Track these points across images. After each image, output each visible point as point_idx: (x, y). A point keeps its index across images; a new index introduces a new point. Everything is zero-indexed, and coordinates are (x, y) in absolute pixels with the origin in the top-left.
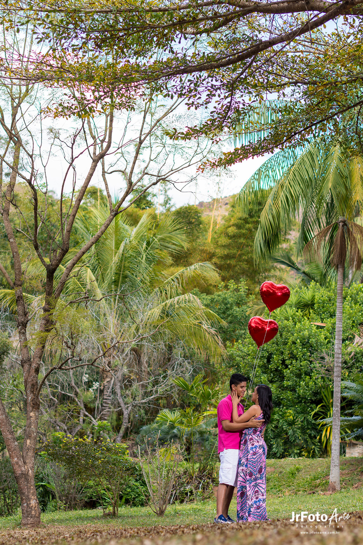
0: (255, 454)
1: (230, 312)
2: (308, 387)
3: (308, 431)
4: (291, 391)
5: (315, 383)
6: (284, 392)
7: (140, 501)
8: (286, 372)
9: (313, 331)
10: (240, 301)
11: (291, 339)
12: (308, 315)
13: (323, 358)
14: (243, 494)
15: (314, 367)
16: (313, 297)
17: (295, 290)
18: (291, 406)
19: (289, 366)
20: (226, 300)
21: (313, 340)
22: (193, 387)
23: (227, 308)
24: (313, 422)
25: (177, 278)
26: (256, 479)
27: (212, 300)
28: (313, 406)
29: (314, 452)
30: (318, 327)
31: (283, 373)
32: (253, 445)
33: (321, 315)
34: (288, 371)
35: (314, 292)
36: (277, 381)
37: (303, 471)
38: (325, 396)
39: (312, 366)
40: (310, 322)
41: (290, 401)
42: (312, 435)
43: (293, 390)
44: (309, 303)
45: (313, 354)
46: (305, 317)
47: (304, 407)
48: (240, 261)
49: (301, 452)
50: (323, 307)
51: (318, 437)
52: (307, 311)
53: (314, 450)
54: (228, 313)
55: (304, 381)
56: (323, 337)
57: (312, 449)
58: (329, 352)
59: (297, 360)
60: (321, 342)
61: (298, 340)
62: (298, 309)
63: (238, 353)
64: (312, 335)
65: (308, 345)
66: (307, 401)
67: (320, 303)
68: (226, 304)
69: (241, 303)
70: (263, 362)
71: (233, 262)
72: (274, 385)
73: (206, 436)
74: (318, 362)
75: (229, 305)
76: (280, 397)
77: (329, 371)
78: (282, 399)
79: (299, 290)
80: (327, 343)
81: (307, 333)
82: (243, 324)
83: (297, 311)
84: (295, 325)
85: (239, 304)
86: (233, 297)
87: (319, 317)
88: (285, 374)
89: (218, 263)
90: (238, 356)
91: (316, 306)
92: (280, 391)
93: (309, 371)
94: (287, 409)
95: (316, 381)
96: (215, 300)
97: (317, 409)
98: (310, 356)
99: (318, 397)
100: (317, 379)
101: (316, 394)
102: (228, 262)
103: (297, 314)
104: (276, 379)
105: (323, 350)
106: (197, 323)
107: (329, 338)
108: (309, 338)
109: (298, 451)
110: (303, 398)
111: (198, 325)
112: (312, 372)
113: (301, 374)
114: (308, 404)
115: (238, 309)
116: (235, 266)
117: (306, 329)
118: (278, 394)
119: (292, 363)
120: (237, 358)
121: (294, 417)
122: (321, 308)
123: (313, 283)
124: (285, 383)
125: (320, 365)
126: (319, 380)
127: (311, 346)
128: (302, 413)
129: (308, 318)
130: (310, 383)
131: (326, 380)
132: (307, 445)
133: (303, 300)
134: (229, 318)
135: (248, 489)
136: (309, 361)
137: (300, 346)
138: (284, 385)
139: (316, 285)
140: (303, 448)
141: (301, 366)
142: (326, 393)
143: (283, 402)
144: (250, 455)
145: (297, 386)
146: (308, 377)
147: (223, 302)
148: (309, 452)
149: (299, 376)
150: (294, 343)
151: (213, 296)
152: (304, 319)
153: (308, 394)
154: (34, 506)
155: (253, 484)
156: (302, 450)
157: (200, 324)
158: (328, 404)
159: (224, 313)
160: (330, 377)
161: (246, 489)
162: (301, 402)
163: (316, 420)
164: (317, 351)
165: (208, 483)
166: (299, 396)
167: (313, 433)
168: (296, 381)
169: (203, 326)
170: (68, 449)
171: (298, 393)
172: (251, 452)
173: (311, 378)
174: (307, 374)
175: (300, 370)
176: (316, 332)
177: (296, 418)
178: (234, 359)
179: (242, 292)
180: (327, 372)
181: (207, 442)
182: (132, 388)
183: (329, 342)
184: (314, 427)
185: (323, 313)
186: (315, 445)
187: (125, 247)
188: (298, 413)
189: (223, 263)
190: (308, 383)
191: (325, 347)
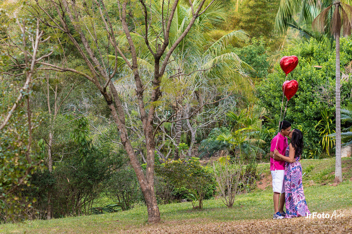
0: (295, 172)
1: (255, 59)
2: (311, 109)
3: (313, 139)
4: (300, 112)
5: (316, 106)
6: (295, 113)
7: (209, 193)
8: (296, 100)
9: (314, 72)
10: (260, 51)
11: (299, 77)
12: (309, 60)
13: (321, 90)
14: (290, 199)
15: (315, 96)
16: (313, 49)
17: (300, 44)
18: (301, 122)
19: (298, 96)
20: (251, 51)
21: (314, 78)
22: (240, 117)
23: (252, 57)
24: (316, 132)
25: (221, 42)
26: (297, 188)
27: (242, 52)
28: (316, 121)
29: (317, 152)
30: (318, 69)
31: (294, 101)
32: (293, 166)
33: (318, 61)
34: (298, 99)
35: (313, 45)
36: (290, 106)
37: (316, 169)
38: (323, 114)
39: (314, 95)
40: (311, 65)
41: (299, 119)
42: (316, 141)
43: (302, 111)
44: (310, 52)
45: (314, 87)
46: (307, 62)
47: (309, 123)
48: (259, 24)
49: (308, 152)
50: (319, 55)
51: (320, 142)
52: (309, 58)
53: (317, 150)
54: (253, 60)
55: (308, 105)
56: (320, 75)
57: (315, 150)
58: (325, 85)
59: (303, 91)
60: (319, 79)
61: (304, 78)
62: (302, 57)
63: (263, 89)
64: (313, 75)
65: (311, 81)
66: (311, 119)
67: (317, 52)
68: (251, 54)
69: (261, 52)
70: (281, 94)
71: (253, 24)
72: (289, 109)
73: (245, 144)
74: (318, 92)
75: (253, 55)
76: (293, 117)
77: (325, 98)
78: (294, 118)
79: (302, 44)
80: (323, 79)
81: (310, 73)
82: (263, 66)
83: (302, 59)
84: (301, 68)
85: (260, 53)
86: (255, 49)
87: (317, 62)
88: (296, 101)
89: (244, 25)
90: (263, 90)
91: (315, 55)
92: (292, 113)
93: (312, 98)
94: (298, 124)
95: (317, 105)
96: (244, 52)
97: (319, 123)
98: (312, 89)
99: (319, 115)
100: (318, 103)
101: (317, 113)
102: (250, 25)
103: (302, 60)
104: (290, 105)
105: (321, 84)
106: (236, 71)
107: (325, 76)
108: (311, 77)
109: (307, 152)
110: (308, 117)
111: (236, 72)
112: (314, 99)
113: (306, 101)
114: (312, 121)
115: (260, 57)
116: (255, 27)
117: (309, 70)
118: (292, 115)
119: (300, 94)
120: (262, 92)
121: (303, 130)
122: (318, 55)
123: (312, 39)
124: (296, 107)
125: (319, 94)
126: (319, 104)
127: (313, 82)
128: (308, 126)
129: (310, 63)
130: (313, 107)
131: (324, 104)
132: (312, 147)
133: (305, 51)
134: (254, 64)
135: (293, 195)
136: (312, 92)
137: (305, 82)
138: (295, 109)
139: (314, 40)
140: (309, 149)
141: (306, 95)
142: (324, 113)
143: (295, 120)
144: (292, 173)
145: (304, 109)
146: (311, 103)
147: (249, 53)
148: (314, 152)
149: (305, 102)
150: (301, 80)
151: (242, 49)
152: (307, 64)
153: (312, 114)
154: (156, 210)
155: (296, 191)
156: (310, 151)
157: (237, 71)
158: (325, 120)
159: (250, 60)
160: (326, 102)
161: (292, 195)
162: (307, 119)
163: (317, 131)
164: (317, 85)
165: (253, 179)
166: (306, 116)
167: (316, 139)
168: (303, 106)
169: (240, 72)
170: (169, 168)
171: (305, 114)
172: (292, 171)
173: (313, 103)
174: (311, 100)
175: (305, 98)
176: (316, 72)
177: (305, 130)
178: (260, 93)
179: (261, 45)
180: (324, 99)
181: (246, 149)
182: (197, 118)
183: (325, 78)
184: (317, 136)
185: (320, 59)
186: (317, 147)
187: (185, 23)
188: (305, 127)
189: (247, 25)
190: (312, 106)
191: (322, 82)
